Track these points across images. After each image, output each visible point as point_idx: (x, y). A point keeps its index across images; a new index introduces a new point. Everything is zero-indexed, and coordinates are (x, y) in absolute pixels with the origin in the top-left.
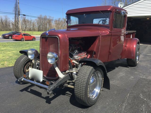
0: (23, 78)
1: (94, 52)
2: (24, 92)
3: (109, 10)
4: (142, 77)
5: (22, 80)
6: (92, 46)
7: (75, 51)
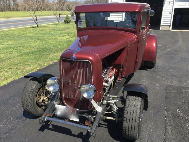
0: (46, 117)
1: (122, 66)
2: (46, 130)
3: (137, 11)
4: (167, 82)
5: (46, 120)
6: (118, 58)
7: (104, 71)
